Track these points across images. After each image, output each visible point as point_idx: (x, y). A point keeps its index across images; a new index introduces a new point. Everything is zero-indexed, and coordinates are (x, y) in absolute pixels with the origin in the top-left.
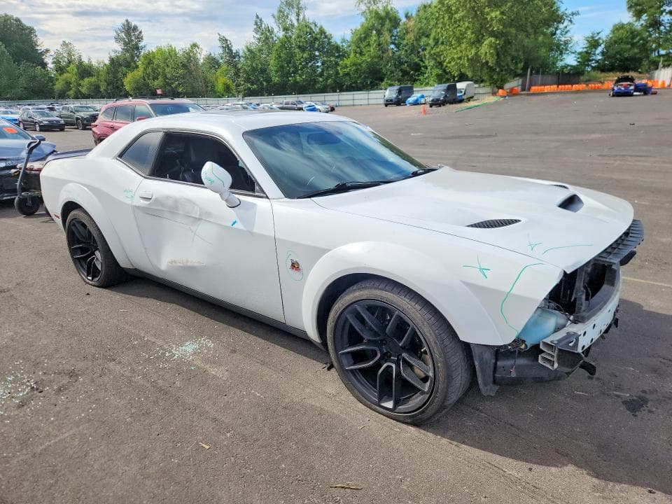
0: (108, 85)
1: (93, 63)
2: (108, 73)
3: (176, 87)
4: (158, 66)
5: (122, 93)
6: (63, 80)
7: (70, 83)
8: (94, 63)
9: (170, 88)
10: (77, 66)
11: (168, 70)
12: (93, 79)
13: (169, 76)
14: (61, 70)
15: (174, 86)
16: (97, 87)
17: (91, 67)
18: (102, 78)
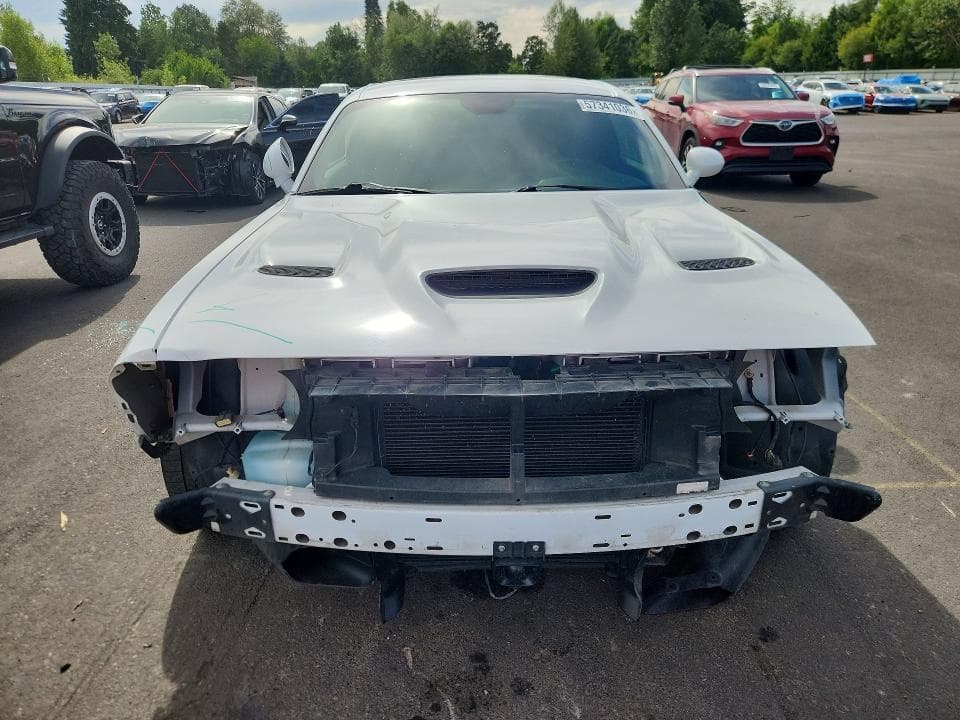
0: (814, 51)
1: (805, 18)
2: (821, 33)
3: (923, 50)
4: (904, 16)
5: (831, 63)
6: (756, 46)
7: (764, 50)
8: (807, 19)
9: (910, 52)
10: (782, 24)
11: (918, 21)
12: (796, 43)
13: (916, 31)
14: (759, 30)
15: (917, 48)
16: (799, 54)
17: (800, 24)
18: (809, 41)
